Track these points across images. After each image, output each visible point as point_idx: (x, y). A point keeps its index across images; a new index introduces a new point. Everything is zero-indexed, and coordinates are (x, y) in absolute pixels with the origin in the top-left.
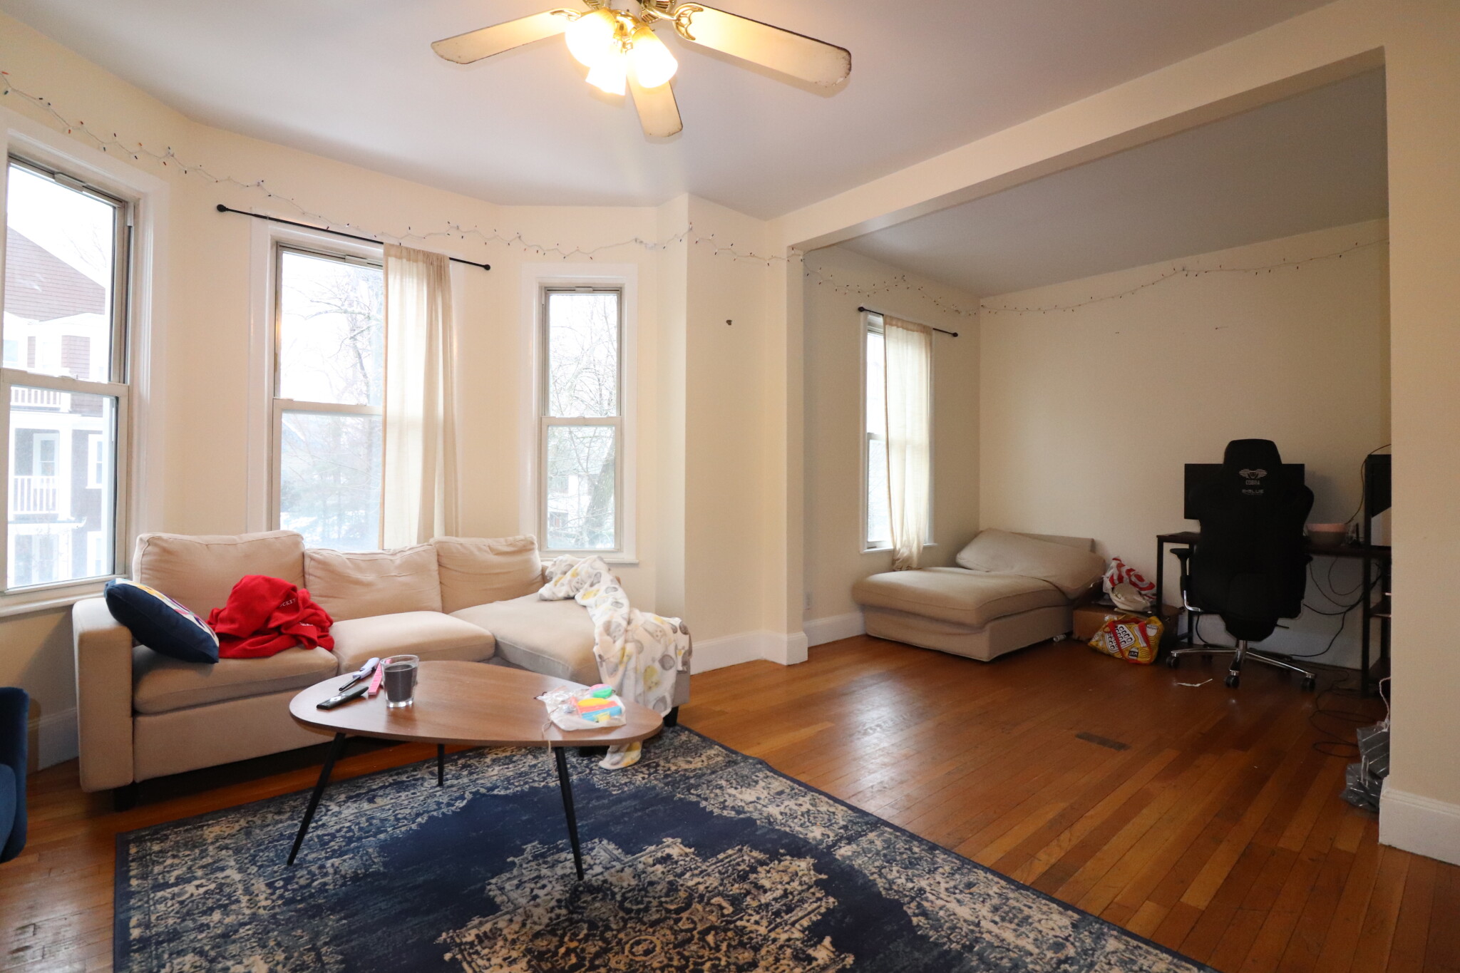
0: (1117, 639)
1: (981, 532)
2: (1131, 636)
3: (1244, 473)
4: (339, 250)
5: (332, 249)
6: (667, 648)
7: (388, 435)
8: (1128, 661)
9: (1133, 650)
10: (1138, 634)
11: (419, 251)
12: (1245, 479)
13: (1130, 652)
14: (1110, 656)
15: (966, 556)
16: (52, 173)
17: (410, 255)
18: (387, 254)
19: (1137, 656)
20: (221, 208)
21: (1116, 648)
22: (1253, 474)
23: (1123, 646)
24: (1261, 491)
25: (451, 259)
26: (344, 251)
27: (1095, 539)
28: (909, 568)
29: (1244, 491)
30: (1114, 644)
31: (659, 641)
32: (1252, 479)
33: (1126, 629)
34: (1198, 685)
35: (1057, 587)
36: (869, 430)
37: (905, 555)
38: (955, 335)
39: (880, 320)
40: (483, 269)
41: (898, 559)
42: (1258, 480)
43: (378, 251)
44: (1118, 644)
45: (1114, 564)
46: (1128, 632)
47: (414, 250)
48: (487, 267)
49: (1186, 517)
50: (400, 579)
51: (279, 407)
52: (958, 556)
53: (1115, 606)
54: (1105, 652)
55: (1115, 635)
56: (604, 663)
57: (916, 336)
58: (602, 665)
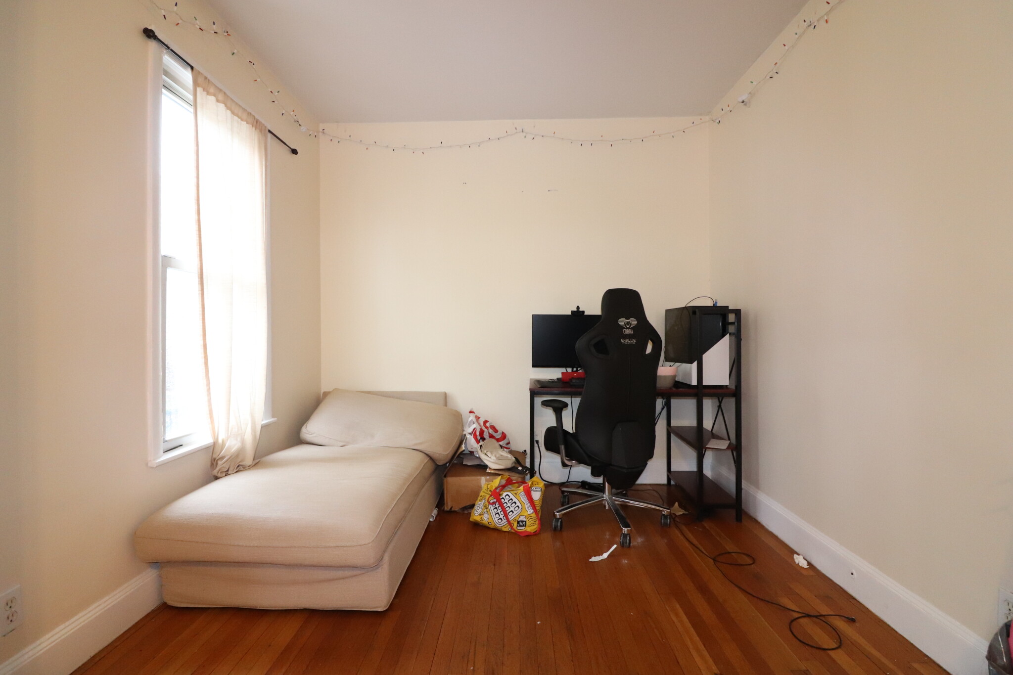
0: (504, 510)
1: (326, 394)
2: (518, 504)
3: (622, 322)
8: (517, 533)
9: (521, 519)
10: (524, 499)
12: (622, 328)
13: (518, 522)
14: (497, 530)
15: (313, 429)
19: (525, 526)
21: (504, 520)
22: (628, 323)
23: (511, 517)
24: (634, 340)
27: (446, 392)
28: (240, 468)
29: (622, 340)
30: (501, 516)
32: (627, 328)
33: (512, 497)
34: (605, 555)
35: (427, 455)
36: (165, 249)
37: (234, 449)
38: (294, 152)
39: (186, 76)
41: (222, 458)
42: (631, 329)
44: (506, 515)
45: (472, 417)
46: (515, 500)
49: (534, 366)
52: (304, 430)
53: (486, 467)
54: (492, 526)
55: (501, 505)
57: (245, 128)
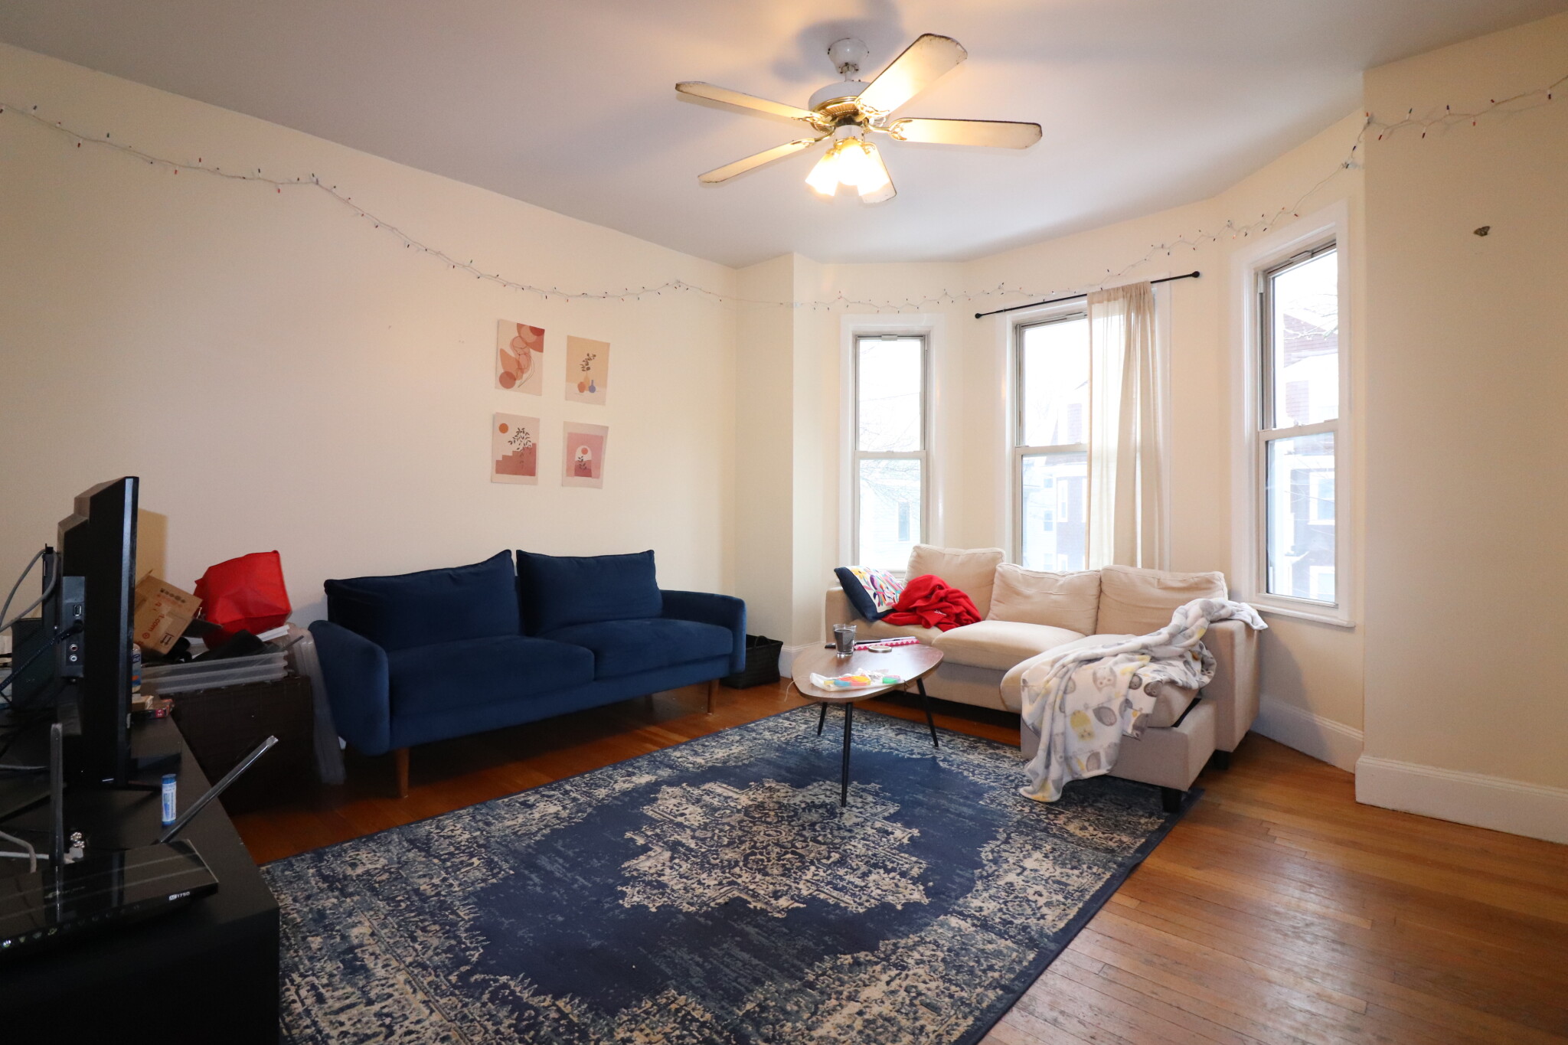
4: (1060, 314)
5: (1053, 315)
6: (1109, 700)
7: (1093, 469)
11: (1118, 289)
16: (879, 336)
17: (1108, 295)
18: (1091, 303)
20: (978, 316)
25: (1152, 282)
26: (1063, 313)
31: (1100, 689)
40: (1192, 278)
43: (1083, 303)
47: (1114, 289)
48: (1196, 275)
50: (1053, 597)
51: (1022, 452)
56: (1026, 689)
58: (1023, 690)
